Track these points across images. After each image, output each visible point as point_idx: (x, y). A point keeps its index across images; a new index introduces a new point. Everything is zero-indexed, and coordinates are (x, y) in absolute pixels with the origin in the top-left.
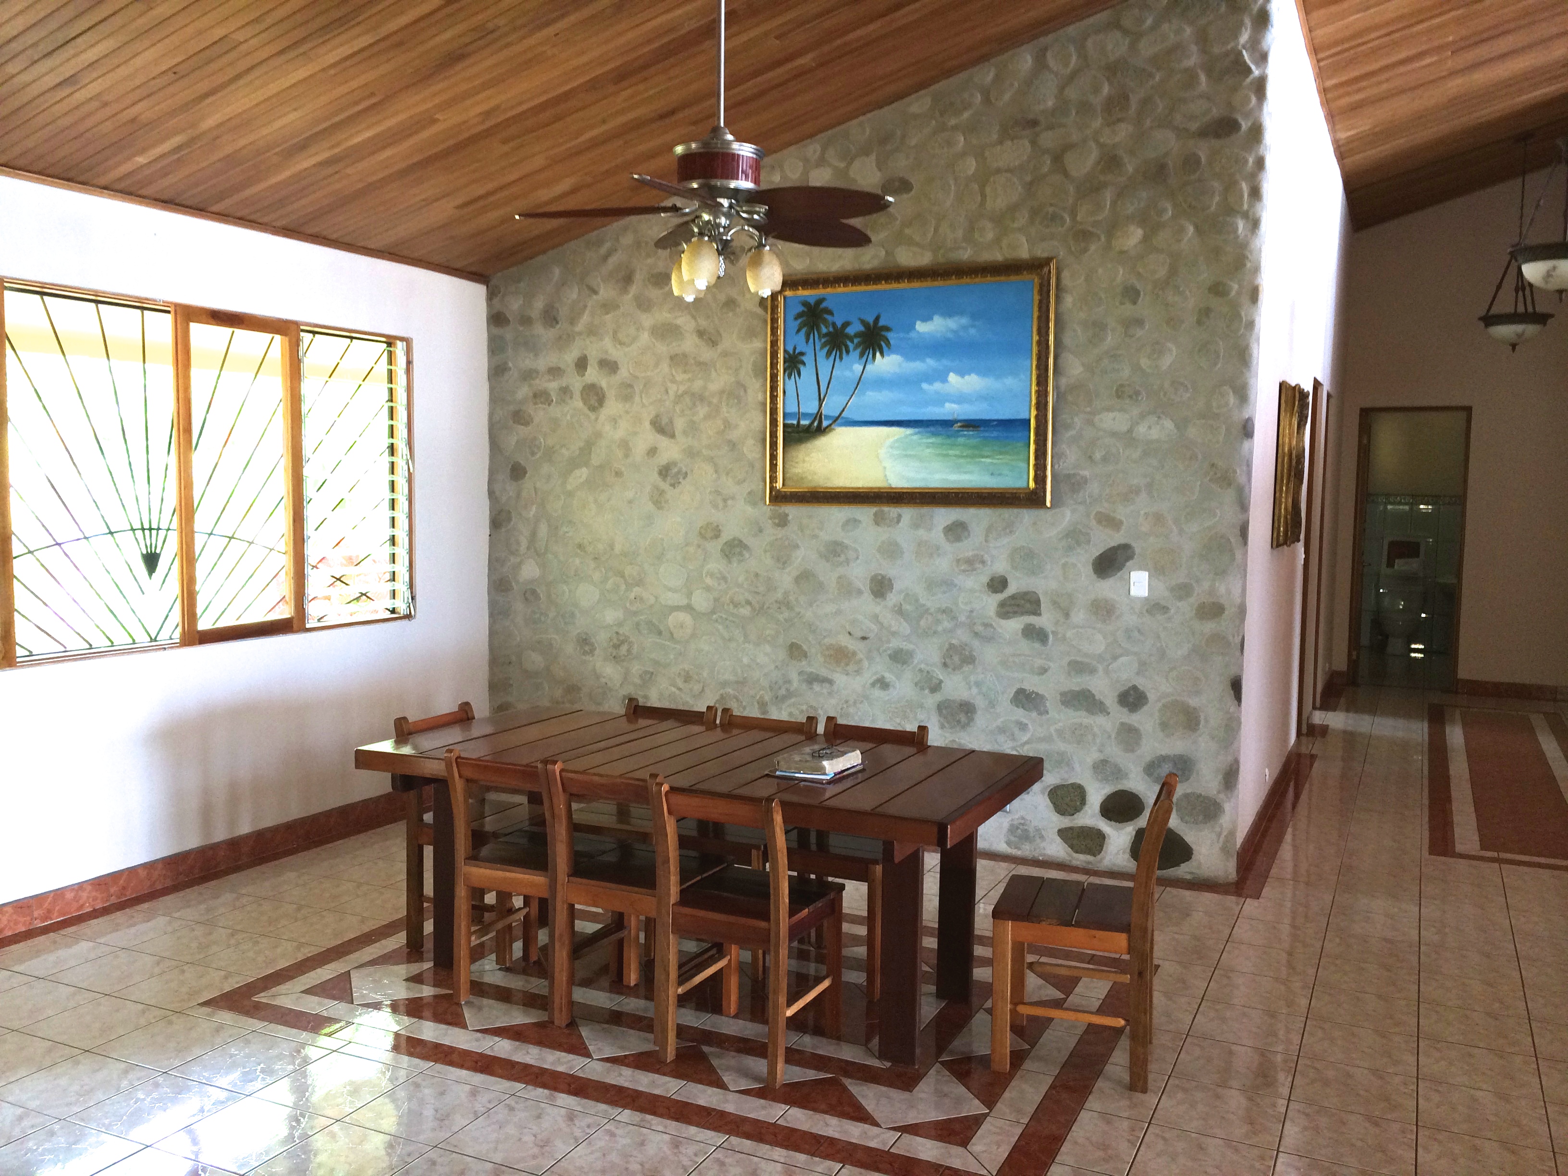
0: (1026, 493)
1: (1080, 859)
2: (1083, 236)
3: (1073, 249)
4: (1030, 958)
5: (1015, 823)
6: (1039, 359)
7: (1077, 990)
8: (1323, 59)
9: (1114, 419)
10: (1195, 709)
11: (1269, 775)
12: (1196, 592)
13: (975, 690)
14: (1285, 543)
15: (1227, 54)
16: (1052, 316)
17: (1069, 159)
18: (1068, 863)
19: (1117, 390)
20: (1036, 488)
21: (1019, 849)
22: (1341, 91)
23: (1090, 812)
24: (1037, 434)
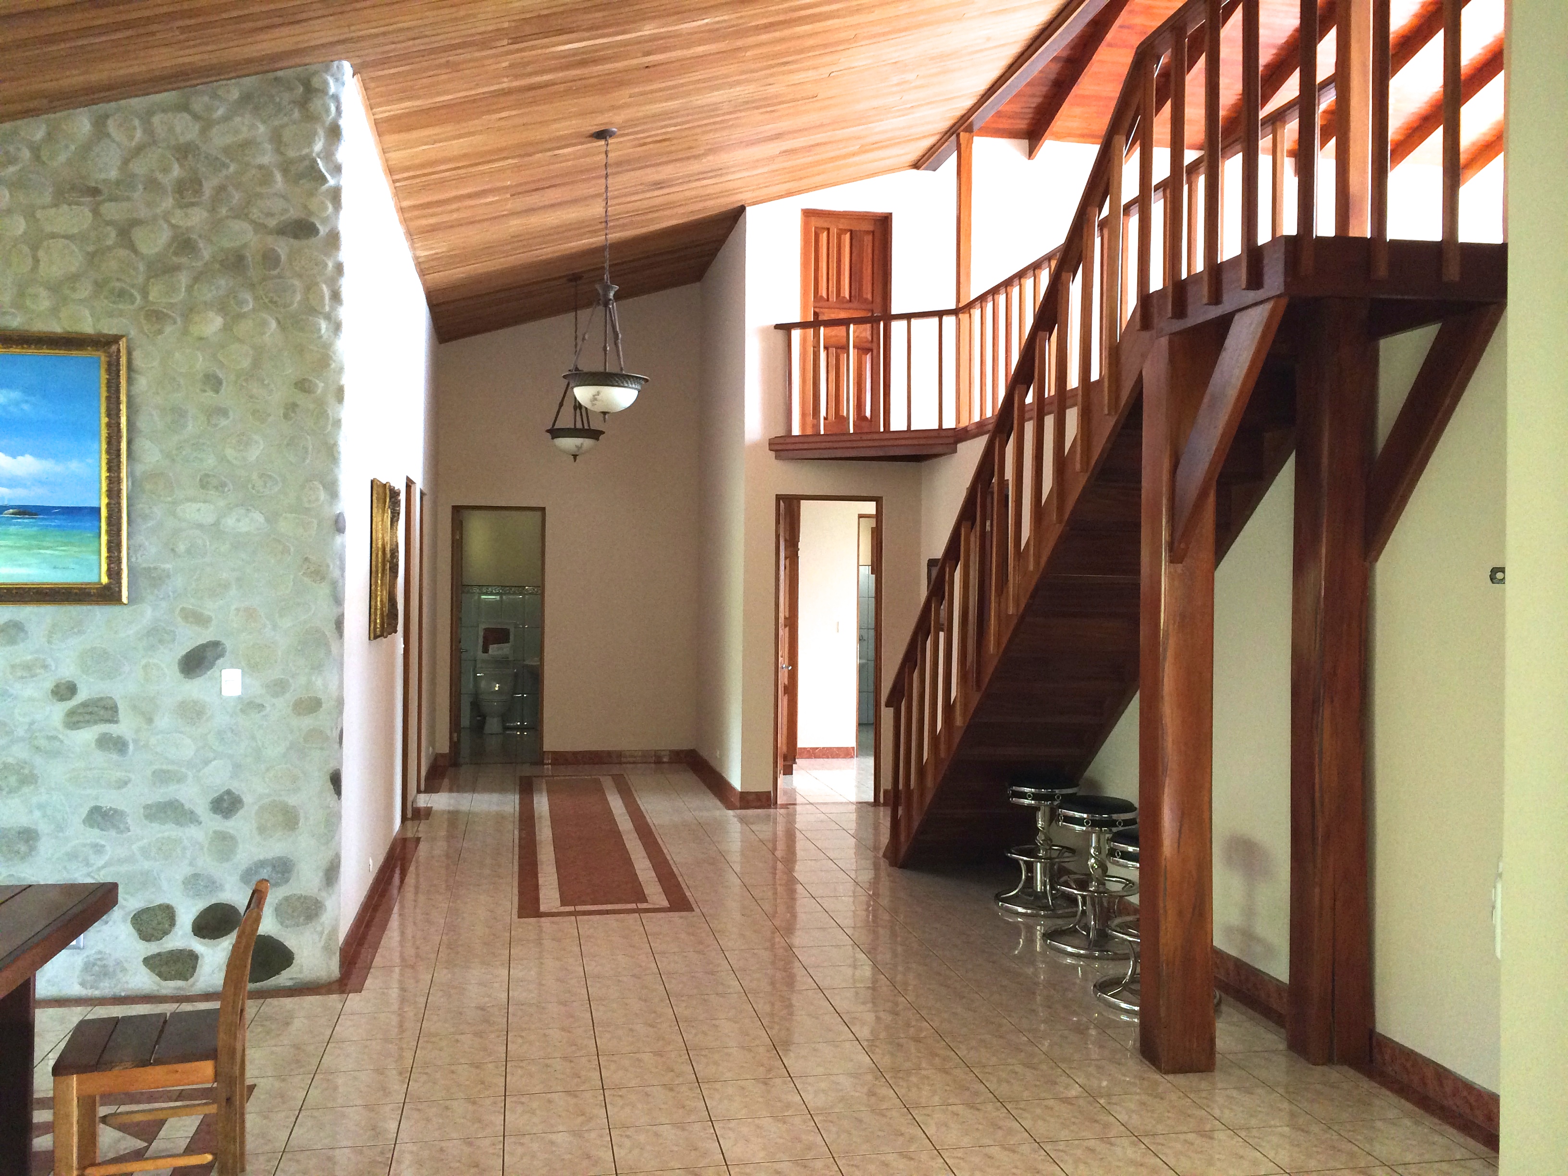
0: (97, 589)
1: (171, 987)
2: (156, 316)
3: (145, 328)
4: (102, 1111)
5: (91, 959)
6: (109, 443)
7: (162, 1134)
8: (398, 181)
9: (199, 510)
10: (294, 807)
11: (373, 865)
12: (292, 688)
13: (37, 814)
14: (381, 635)
15: (302, 158)
16: (123, 398)
17: (138, 235)
18: (156, 993)
19: (201, 480)
20: (110, 583)
21: (97, 989)
22: (416, 213)
23: (180, 933)
24: (109, 524)
